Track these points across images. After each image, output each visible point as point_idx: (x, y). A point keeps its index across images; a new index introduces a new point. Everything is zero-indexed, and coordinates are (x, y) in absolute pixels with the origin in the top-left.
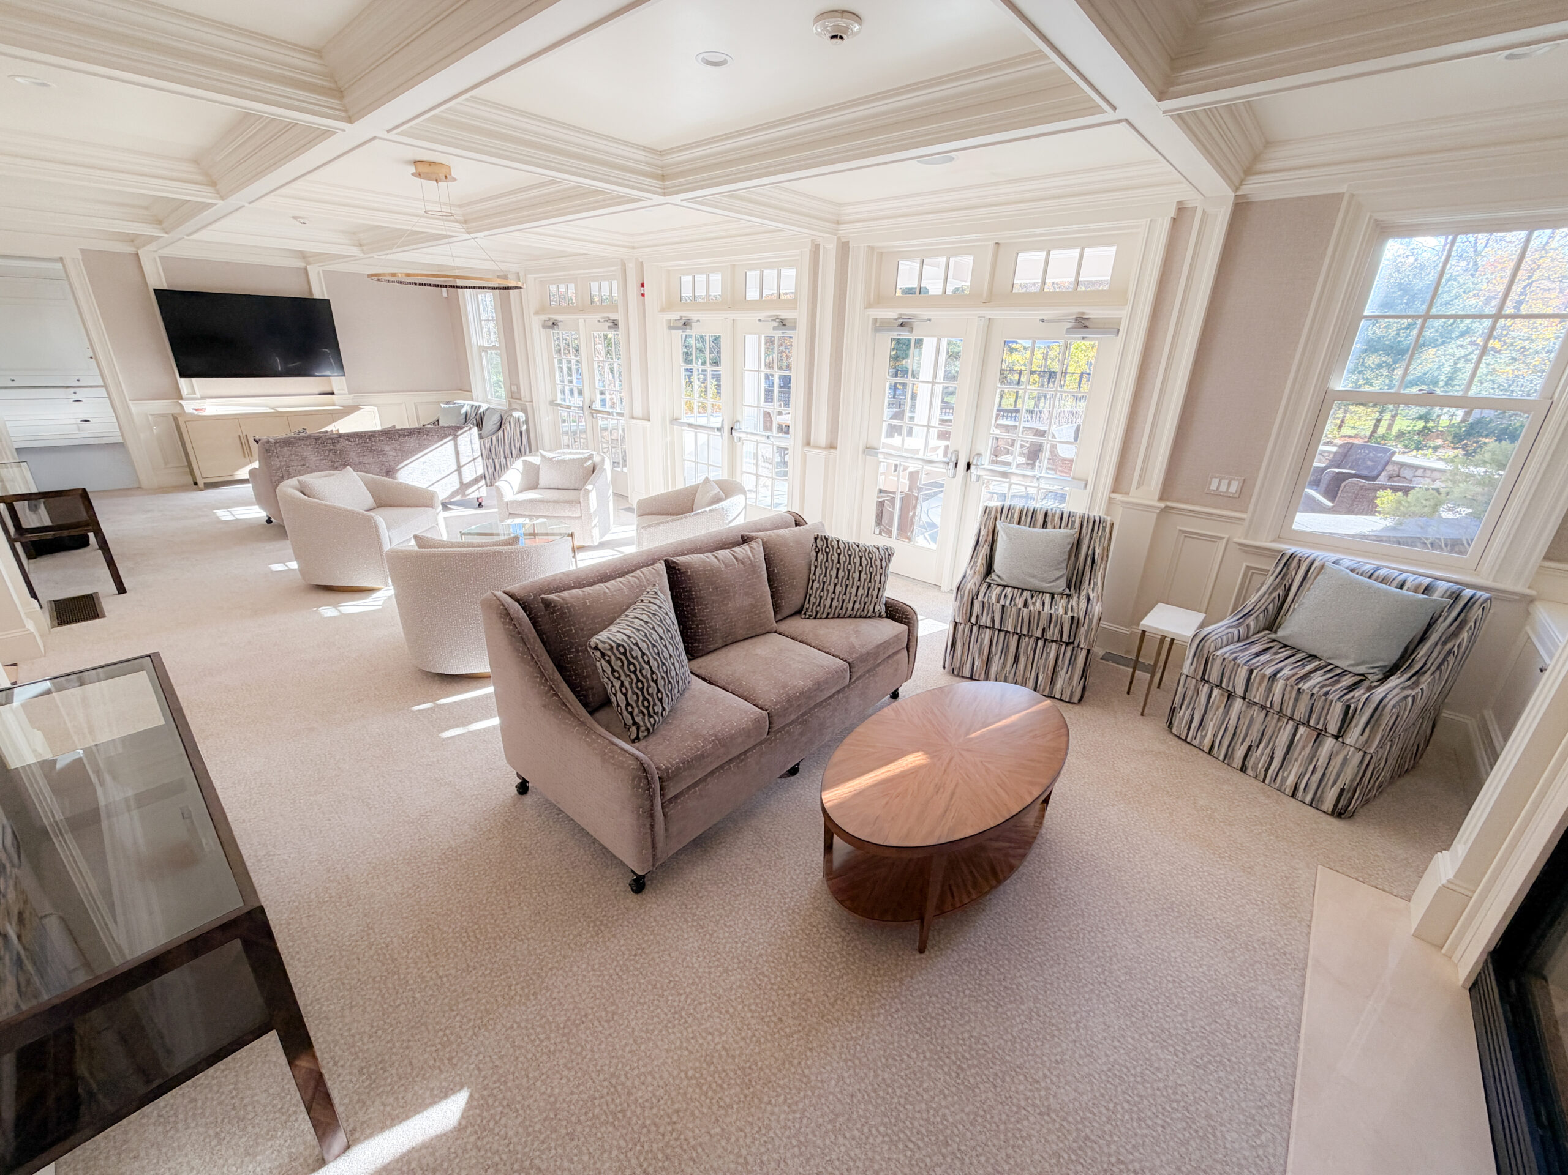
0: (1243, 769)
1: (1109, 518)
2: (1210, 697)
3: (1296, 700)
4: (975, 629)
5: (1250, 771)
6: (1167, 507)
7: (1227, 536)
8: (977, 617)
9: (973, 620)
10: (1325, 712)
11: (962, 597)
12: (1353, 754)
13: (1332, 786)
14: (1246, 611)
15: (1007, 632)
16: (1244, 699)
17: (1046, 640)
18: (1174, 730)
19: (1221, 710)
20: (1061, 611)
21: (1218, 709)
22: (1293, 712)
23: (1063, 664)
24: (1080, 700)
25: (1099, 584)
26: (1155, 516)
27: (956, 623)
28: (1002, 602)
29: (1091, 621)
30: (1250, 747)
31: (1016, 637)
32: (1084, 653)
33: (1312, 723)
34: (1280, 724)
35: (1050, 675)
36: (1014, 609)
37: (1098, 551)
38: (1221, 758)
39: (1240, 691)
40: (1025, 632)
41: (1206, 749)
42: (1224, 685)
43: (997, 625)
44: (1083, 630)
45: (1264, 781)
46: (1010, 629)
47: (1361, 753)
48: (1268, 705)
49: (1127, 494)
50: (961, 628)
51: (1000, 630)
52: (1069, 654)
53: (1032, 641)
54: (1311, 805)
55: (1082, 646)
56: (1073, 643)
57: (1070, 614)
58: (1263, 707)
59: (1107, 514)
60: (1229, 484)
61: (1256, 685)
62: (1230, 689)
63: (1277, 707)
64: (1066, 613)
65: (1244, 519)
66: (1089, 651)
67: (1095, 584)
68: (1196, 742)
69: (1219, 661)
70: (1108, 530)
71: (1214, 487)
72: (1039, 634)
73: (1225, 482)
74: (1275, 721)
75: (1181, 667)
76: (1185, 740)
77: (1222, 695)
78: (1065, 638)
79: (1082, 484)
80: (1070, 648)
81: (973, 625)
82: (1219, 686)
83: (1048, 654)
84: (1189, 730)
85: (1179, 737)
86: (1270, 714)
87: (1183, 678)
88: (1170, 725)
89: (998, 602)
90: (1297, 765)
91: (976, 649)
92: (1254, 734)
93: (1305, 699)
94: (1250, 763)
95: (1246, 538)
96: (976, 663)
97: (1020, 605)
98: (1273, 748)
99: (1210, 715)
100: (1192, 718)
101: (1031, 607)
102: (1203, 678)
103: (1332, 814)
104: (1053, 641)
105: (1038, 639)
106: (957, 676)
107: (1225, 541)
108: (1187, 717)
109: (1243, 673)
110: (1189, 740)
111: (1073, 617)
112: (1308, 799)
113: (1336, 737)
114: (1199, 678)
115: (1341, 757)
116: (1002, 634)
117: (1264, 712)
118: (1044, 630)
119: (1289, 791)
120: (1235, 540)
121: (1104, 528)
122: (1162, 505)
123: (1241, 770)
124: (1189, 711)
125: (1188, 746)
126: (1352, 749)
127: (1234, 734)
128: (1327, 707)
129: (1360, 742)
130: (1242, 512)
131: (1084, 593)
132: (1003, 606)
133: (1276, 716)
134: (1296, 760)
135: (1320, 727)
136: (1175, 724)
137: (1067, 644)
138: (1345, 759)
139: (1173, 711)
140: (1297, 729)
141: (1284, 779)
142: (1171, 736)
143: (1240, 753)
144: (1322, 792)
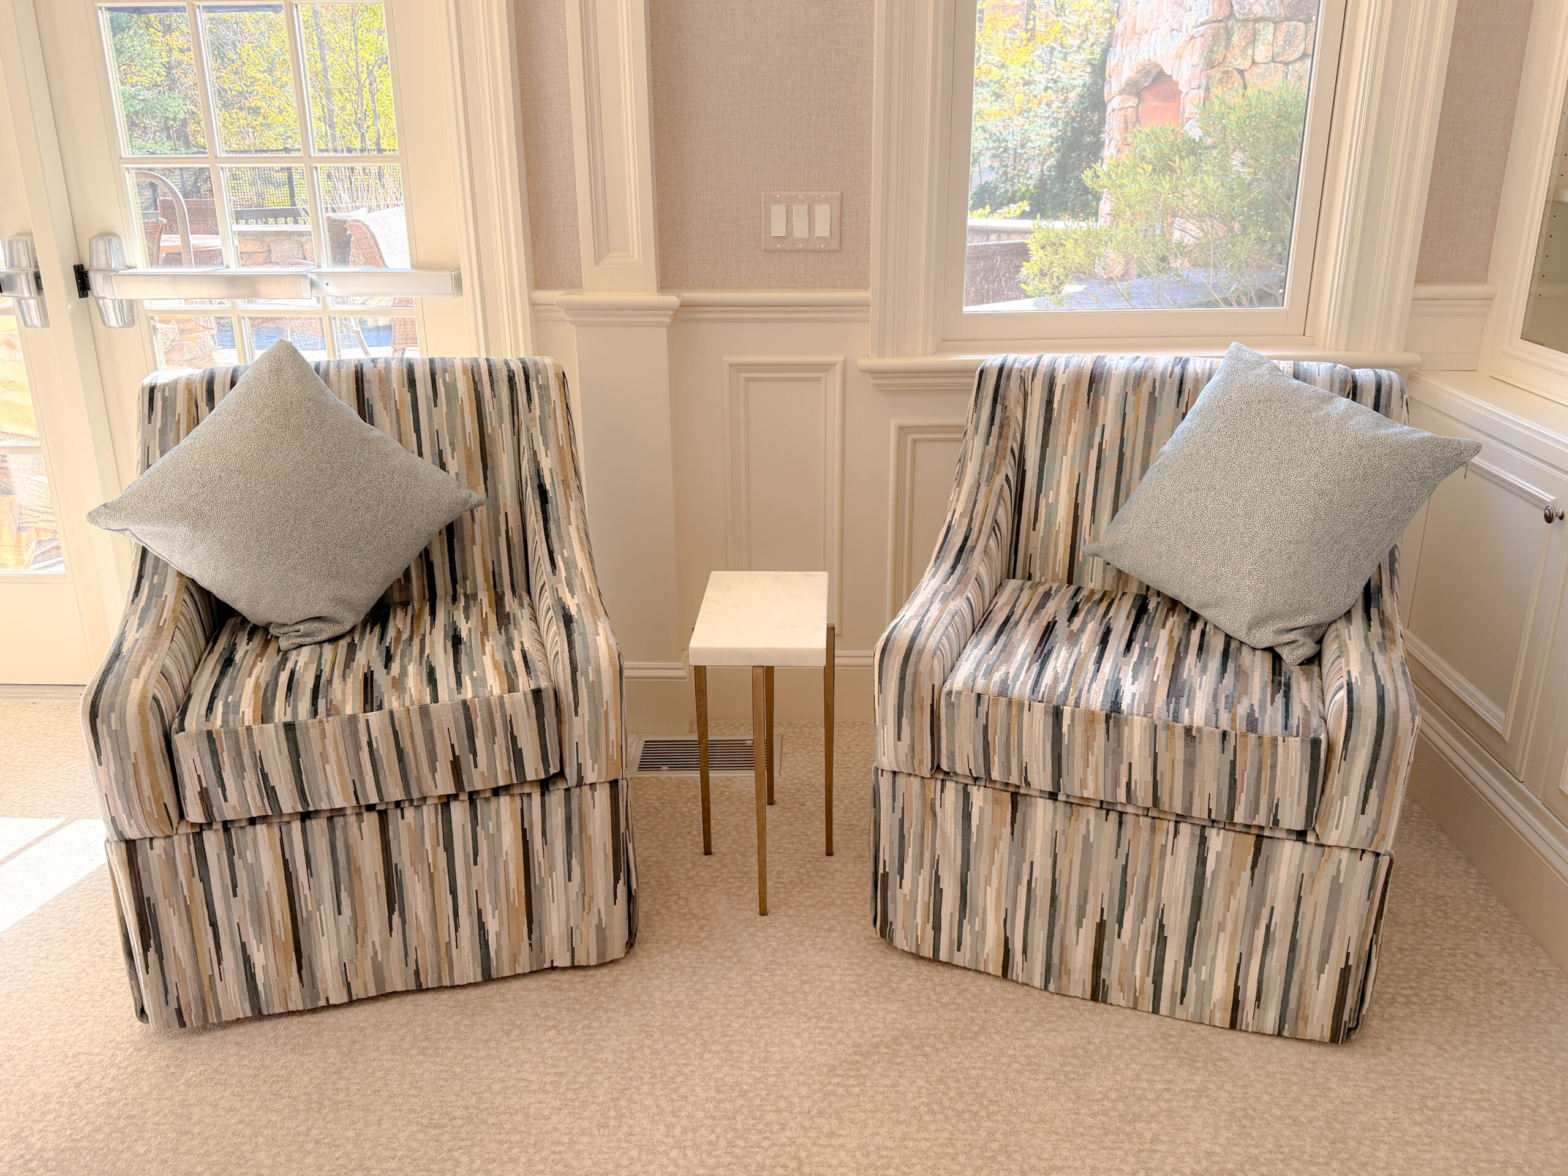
0: (1098, 992)
1: (548, 360)
2: (967, 816)
3: (1190, 764)
4: (212, 841)
5: (1115, 995)
6: (684, 305)
7: (842, 358)
8: (204, 795)
9: (195, 813)
10: (1266, 775)
11: (120, 741)
12: (1351, 868)
13: (1321, 970)
14: (957, 541)
15: (335, 814)
16: (1053, 796)
17: (472, 797)
18: (900, 940)
19: (1004, 845)
20: (494, 685)
21: (995, 845)
22: (1189, 796)
23: (550, 856)
24: (630, 944)
25: (581, 562)
26: (663, 333)
27: (131, 846)
28: (281, 713)
29: (595, 688)
30: (1101, 926)
31: (371, 821)
32: (602, 795)
33: (1239, 817)
34: (1160, 839)
35: (519, 902)
36: (332, 726)
37: (547, 463)
38: (1038, 980)
39: (1041, 779)
40: (395, 793)
41: (995, 967)
42: (995, 775)
43: (289, 803)
44: (579, 727)
45: (1156, 1010)
46: (339, 804)
47: (1368, 859)
48: (1122, 796)
49: (575, 285)
50: (153, 857)
51: (305, 816)
52: (557, 817)
53: (429, 814)
54: (1279, 1034)
55: (590, 777)
56: (561, 774)
57: (524, 684)
58: (1105, 807)
59: (539, 349)
60: (811, 213)
61: (1078, 750)
62: (1014, 779)
63: (1144, 797)
64: (512, 688)
65: (865, 305)
66: (614, 784)
67: (570, 565)
68: (962, 958)
69: (966, 708)
70: (555, 394)
71: (778, 228)
72: (446, 786)
73: (800, 211)
74: (1145, 834)
75: (872, 755)
76: (935, 960)
77: (996, 801)
78: (533, 770)
79: (447, 277)
80: (556, 797)
81: (198, 832)
82: (983, 779)
83: (495, 841)
84: (937, 928)
85: (917, 956)
86: (1129, 820)
87: (885, 782)
88: (885, 930)
89: (265, 717)
90: (1224, 939)
91: (240, 908)
92: (1103, 887)
93: (1209, 751)
94: (1111, 975)
95: (882, 355)
96: (258, 958)
97: (351, 703)
98: (1160, 914)
99: (980, 868)
100: (938, 892)
101: (393, 702)
102: (936, 768)
103: (1334, 1039)
104: (496, 792)
105: (446, 802)
106: (206, 1027)
107: (838, 369)
108: (923, 894)
109: (1036, 725)
110: (943, 956)
111: (537, 693)
112: (1270, 1022)
113: (1301, 835)
114: (926, 771)
115: (1323, 886)
116: (318, 826)
117: (1113, 816)
118: (456, 765)
119: (1222, 1017)
120: (863, 362)
121: (544, 389)
122: (672, 299)
123: (1094, 997)
124: (925, 876)
125: (947, 973)
126: (1345, 855)
127: (1054, 898)
128: (1268, 762)
129: (1362, 831)
130: (855, 287)
131: (546, 601)
132: (290, 728)
133: (1145, 822)
134: (1221, 927)
135: (1261, 819)
136: (898, 918)
137: (545, 785)
138: (1336, 890)
139: (880, 884)
140: (1203, 840)
141: (1205, 989)
142: (895, 959)
143: (1080, 955)
144: (1301, 992)
